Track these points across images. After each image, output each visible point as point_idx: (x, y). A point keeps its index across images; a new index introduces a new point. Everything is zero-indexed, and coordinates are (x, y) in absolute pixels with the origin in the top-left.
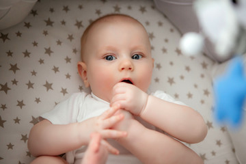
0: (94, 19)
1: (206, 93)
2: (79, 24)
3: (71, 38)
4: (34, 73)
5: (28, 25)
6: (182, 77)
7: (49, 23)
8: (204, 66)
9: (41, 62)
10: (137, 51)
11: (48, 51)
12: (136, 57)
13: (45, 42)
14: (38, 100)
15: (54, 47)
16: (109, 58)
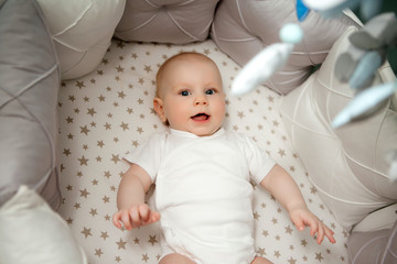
0: (161, 64)
1: (276, 123)
2: (148, 69)
3: (141, 81)
4: (110, 116)
5: (100, 73)
6: (251, 111)
7: (120, 69)
8: (271, 99)
9: (116, 104)
10: (211, 87)
11: (122, 95)
12: (210, 92)
13: (117, 87)
14: (116, 140)
15: (126, 91)
16: (184, 93)
